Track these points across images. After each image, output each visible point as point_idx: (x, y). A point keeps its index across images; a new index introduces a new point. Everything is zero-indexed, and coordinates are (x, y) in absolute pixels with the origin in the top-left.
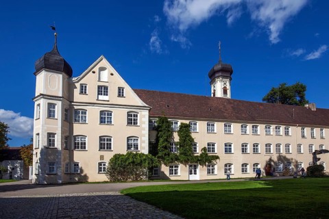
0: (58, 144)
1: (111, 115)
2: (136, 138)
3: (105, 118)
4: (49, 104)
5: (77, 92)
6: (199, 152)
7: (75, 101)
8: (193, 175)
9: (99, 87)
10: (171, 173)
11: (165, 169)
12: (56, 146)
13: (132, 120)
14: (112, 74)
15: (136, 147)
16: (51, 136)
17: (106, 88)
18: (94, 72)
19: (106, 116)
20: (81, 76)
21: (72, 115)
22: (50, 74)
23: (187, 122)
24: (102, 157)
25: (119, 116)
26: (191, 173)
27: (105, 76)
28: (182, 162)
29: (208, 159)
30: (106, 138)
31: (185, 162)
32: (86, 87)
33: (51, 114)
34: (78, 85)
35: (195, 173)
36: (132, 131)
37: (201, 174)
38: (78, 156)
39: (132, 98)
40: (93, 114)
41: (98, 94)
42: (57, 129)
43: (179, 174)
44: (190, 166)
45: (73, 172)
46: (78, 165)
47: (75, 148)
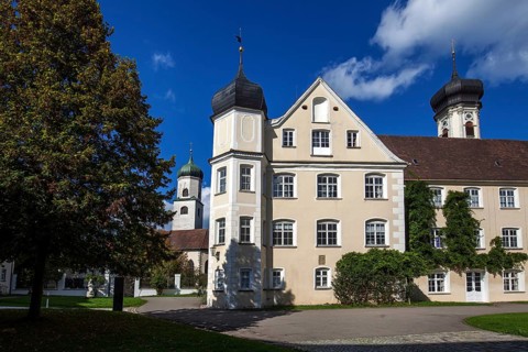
0: (255, 237)
1: (335, 181)
2: (381, 222)
3: (326, 186)
4: (241, 166)
5: (277, 143)
6: (484, 245)
7: (274, 159)
8: (474, 291)
9: (315, 133)
10: (432, 289)
11: (422, 283)
12: (252, 241)
13: (372, 190)
14: (336, 109)
15: (381, 238)
16: (245, 221)
17: (325, 133)
18: (305, 108)
19: (327, 184)
20: (285, 116)
21: (275, 185)
22: (243, 115)
23: (460, 189)
24: (322, 259)
25: (350, 183)
26: (470, 290)
27: (323, 113)
28: (452, 268)
29: (503, 260)
30: (327, 223)
31: (458, 268)
32: (291, 134)
33: (244, 184)
34: (279, 132)
35: (478, 289)
36: (373, 209)
37: (490, 291)
38: (280, 257)
39: (372, 147)
40: (305, 181)
41: (314, 145)
42: (254, 209)
43: (446, 290)
44: (469, 274)
45: (271, 287)
46: (279, 274)
47: (274, 243)
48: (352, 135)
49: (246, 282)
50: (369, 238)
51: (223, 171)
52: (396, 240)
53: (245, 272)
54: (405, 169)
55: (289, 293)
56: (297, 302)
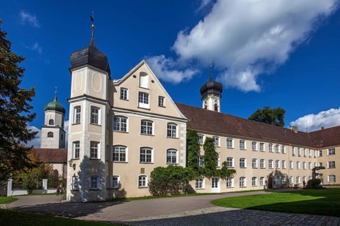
0: (101, 155)
1: (151, 125)
2: (174, 151)
3: (146, 128)
4: (92, 107)
5: (117, 96)
6: (220, 165)
7: (114, 106)
8: (215, 188)
9: (141, 94)
10: (197, 187)
11: (193, 184)
12: (99, 157)
13: (170, 133)
14: (153, 82)
15: (174, 160)
16: (94, 144)
17: (147, 95)
18: (135, 77)
19: (147, 126)
20: (122, 79)
21: (114, 123)
22: (94, 72)
23: (211, 136)
24: (143, 170)
25: (159, 127)
26: (213, 187)
27: (145, 82)
28: (206, 176)
29: (227, 173)
30: (146, 149)
31: (209, 176)
32: (126, 92)
33: (94, 120)
34: (118, 89)
35: (216, 187)
36: (171, 143)
37: (221, 188)
38: (118, 168)
39: (171, 108)
40: (133, 122)
41: (139, 101)
42: (100, 137)
43: (203, 187)
44: (213, 179)
45: (112, 187)
46: (117, 179)
47: (114, 159)
48: (161, 99)
49: (94, 184)
50: (168, 159)
51: (78, 109)
52: (181, 161)
53: (94, 178)
54: (187, 123)
55: (123, 190)
56: (128, 196)
